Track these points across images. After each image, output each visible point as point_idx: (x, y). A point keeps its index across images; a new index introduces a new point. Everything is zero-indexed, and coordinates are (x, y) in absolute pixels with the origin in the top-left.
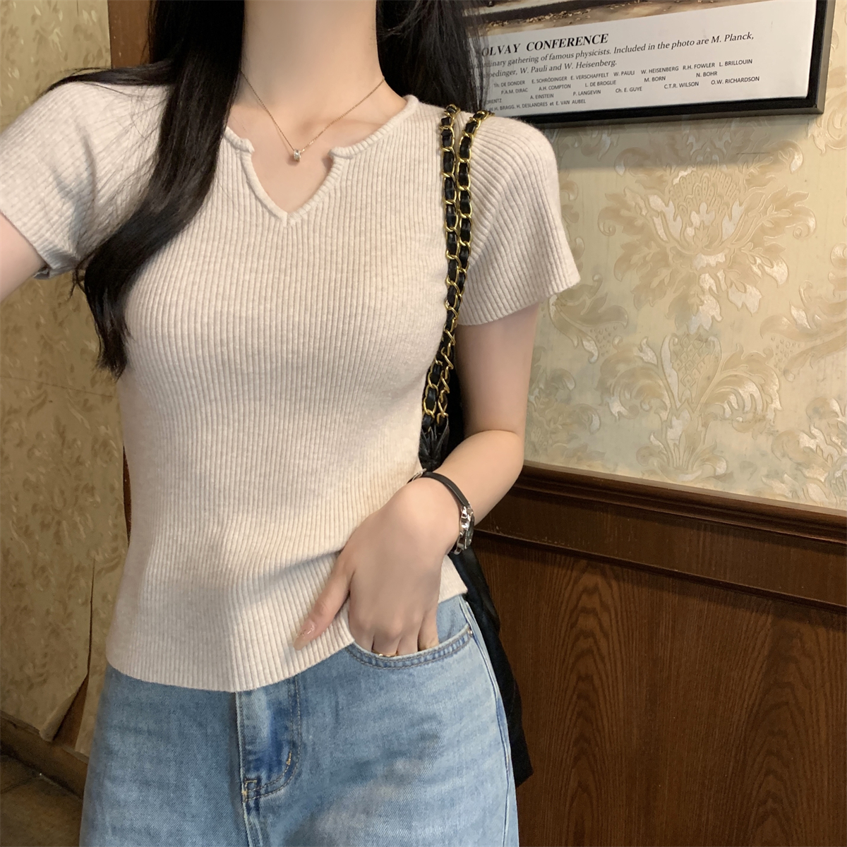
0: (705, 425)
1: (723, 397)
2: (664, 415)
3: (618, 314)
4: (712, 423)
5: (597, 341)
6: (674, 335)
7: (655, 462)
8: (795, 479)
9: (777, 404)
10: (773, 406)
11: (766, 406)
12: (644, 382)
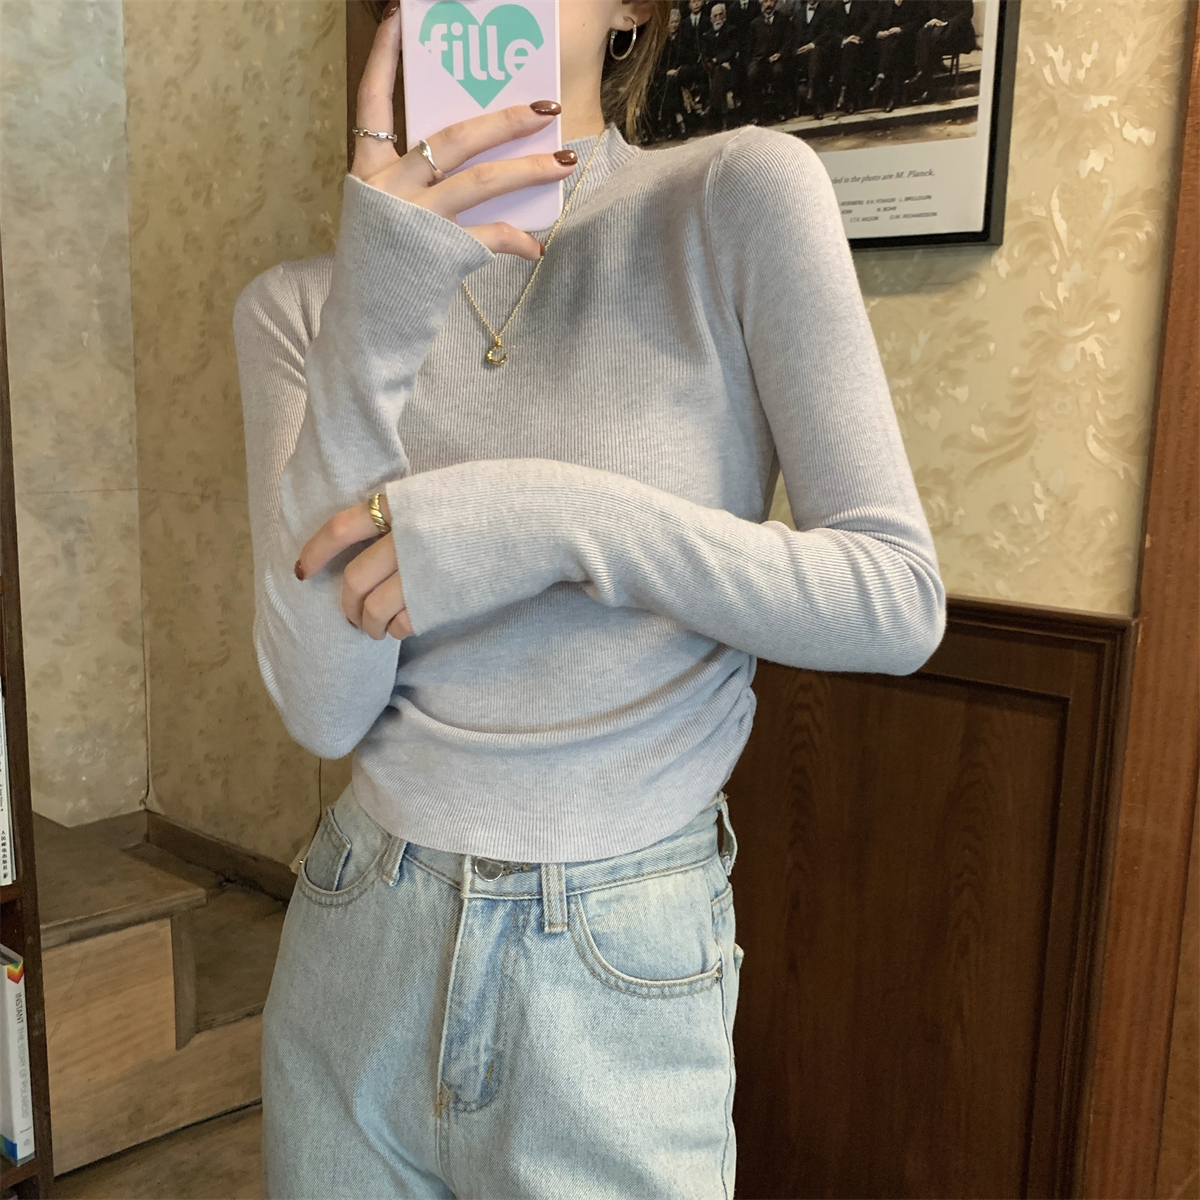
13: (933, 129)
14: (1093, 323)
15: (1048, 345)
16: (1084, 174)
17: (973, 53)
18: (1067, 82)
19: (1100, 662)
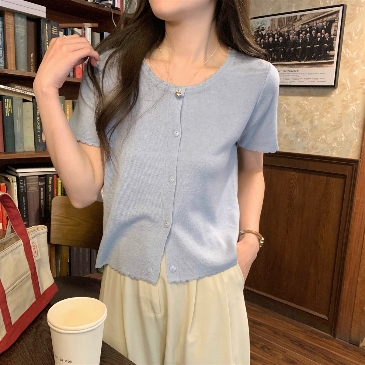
0: (315, 143)
1: (319, 138)
2: (308, 141)
3: (299, 123)
4: (317, 142)
5: (295, 128)
6: (310, 127)
7: (306, 150)
8: (331, 152)
9: (328, 139)
10: (327, 139)
11: (326, 139)
12: (304, 135)
13: (325, 65)
14: (354, 104)
15: (346, 107)
16: (354, 75)
17: (333, 51)
18: (351, 57)
19: (353, 168)
